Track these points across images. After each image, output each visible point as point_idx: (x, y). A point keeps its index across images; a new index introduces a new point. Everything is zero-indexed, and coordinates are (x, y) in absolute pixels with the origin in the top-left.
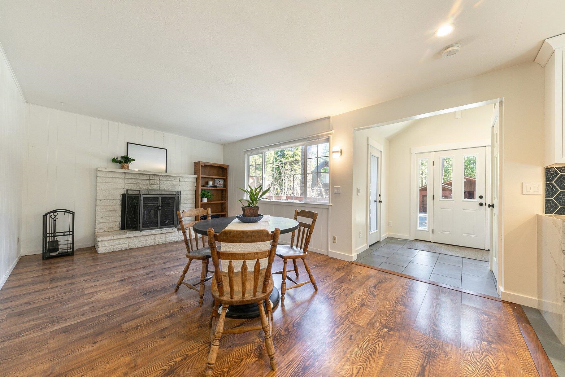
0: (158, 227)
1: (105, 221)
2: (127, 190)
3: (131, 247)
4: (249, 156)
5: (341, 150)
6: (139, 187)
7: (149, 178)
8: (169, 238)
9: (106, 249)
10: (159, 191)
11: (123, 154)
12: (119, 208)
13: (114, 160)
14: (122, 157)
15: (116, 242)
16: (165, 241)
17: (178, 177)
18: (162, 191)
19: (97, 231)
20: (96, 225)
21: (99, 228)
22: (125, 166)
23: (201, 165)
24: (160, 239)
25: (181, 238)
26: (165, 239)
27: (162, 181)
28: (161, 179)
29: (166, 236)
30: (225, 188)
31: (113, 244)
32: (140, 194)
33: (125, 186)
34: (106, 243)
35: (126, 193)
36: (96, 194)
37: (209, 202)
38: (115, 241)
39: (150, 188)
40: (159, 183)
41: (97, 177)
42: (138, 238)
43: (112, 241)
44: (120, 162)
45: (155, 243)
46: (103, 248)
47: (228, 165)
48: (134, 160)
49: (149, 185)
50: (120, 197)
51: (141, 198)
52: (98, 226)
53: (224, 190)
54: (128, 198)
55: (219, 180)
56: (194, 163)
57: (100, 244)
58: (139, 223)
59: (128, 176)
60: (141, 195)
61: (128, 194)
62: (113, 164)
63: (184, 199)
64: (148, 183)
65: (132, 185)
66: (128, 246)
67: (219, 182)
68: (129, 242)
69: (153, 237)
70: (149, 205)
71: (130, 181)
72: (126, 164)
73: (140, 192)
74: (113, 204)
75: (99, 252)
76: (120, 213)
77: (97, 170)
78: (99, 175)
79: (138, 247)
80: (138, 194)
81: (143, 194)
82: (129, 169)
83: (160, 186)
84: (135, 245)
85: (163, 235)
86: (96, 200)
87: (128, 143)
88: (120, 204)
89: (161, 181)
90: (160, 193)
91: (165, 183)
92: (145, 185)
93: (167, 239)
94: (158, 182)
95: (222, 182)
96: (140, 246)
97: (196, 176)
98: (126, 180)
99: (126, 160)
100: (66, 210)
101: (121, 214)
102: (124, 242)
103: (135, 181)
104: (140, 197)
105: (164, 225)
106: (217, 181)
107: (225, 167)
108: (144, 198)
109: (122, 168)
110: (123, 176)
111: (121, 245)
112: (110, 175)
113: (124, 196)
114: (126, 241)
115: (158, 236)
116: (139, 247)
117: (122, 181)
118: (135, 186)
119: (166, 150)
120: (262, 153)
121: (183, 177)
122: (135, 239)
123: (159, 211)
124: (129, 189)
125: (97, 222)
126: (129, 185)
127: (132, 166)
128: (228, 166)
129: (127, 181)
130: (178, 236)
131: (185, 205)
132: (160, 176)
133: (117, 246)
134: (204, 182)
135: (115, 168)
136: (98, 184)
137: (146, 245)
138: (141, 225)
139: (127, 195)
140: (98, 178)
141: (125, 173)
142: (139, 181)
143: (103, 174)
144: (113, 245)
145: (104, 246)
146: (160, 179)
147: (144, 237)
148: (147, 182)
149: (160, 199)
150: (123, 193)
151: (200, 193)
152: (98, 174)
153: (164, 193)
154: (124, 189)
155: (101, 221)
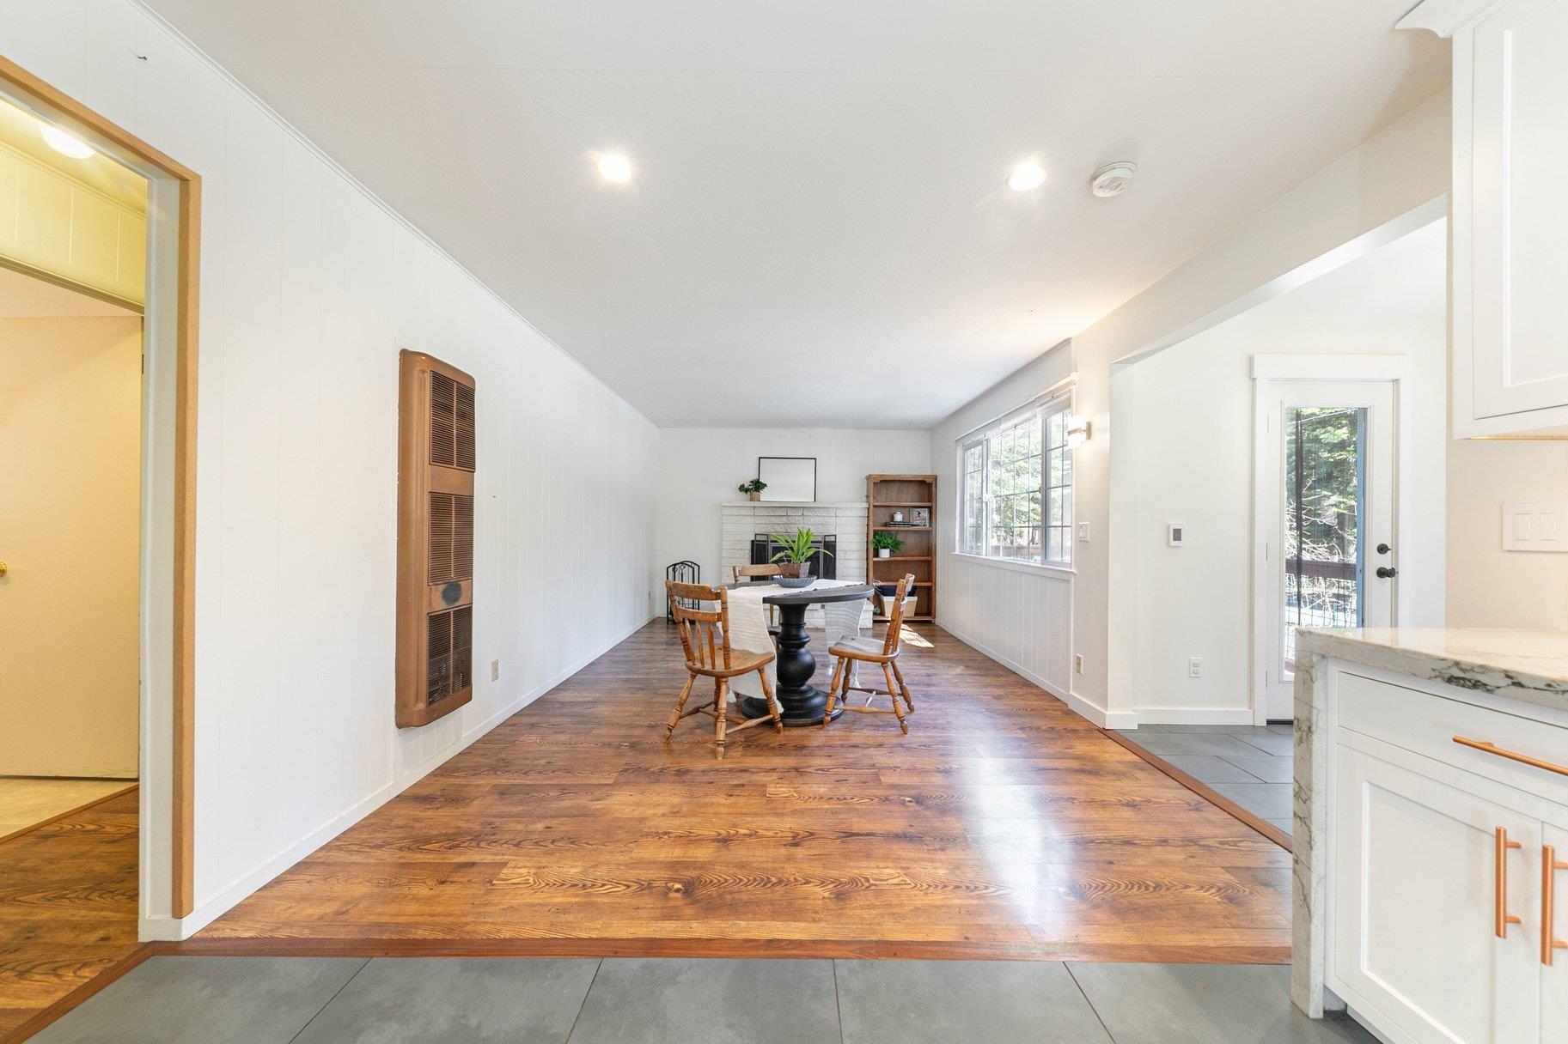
2: (758, 534)
4: (965, 451)
5: (1089, 426)
6: (774, 528)
7: (787, 514)
11: (754, 477)
13: (742, 488)
14: (751, 482)
17: (837, 508)
22: (756, 496)
23: (873, 481)
27: (808, 518)
28: (807, 513)
30: (931, 528)
32: (769, 541)
33: (755, 528)
35: (754, 539)
36: (722, 539)
37: (893, 559)
39: (789, 530)
40: (801, 521)
41: (722, 515)
44: (749, 490)
47: (936, 476)
50: (749, 546)
53: (929, 530)
54: (758, 545)
55: (917, 509)
56: (867, 477)
59: (758, 512)
61: (759, 540)
62: (741, 495)
63: (846, 551)
65: (764, 526)
67: (918, 513)
72: (757, 493)
73: (768, 538)
74: (741, 556)
77: (721, 505)
78: (723, 512)
80: (766, 541)
81: (773, 541)
82: (759, 501)
86: (721, 549)
87: (760, 458)
88: (748, 557)
89: (805, 518)
91: (813, 520)
92: (781, 526)
94: (801, 519)
95: (925, 513)
97: (868, 504)
98: (755, 518)
99: (758, 486)
103: (763, 520)
104: (768, 546)
106: (915, 512)
107: (928, 481)
108: (773, 547)
109: (751, 500)
110: (753, 512)
112: (736, 512)
113: (754, 542)
117: (751, 520)
118: (767, 528)
119: (817, 460)
120: (980, 443)
121: (841, 509)
126: (758, 526)
127: (764, 495)
128: (935, 478)
129: (756, 520)
131: (846, 563)
132: (805, 508)
134: (887, 516)
135: (742, 499)
136: (724, 527)
139: (757, 542)
140: (723, 517)
141: (755, 507)
142: (773, 519)
143: (728, 512)
146: (803, 515)
148: (784, 520)
150: (752, 539)
151: (871, 538)
152: (722, 510)
154: (755, 533)
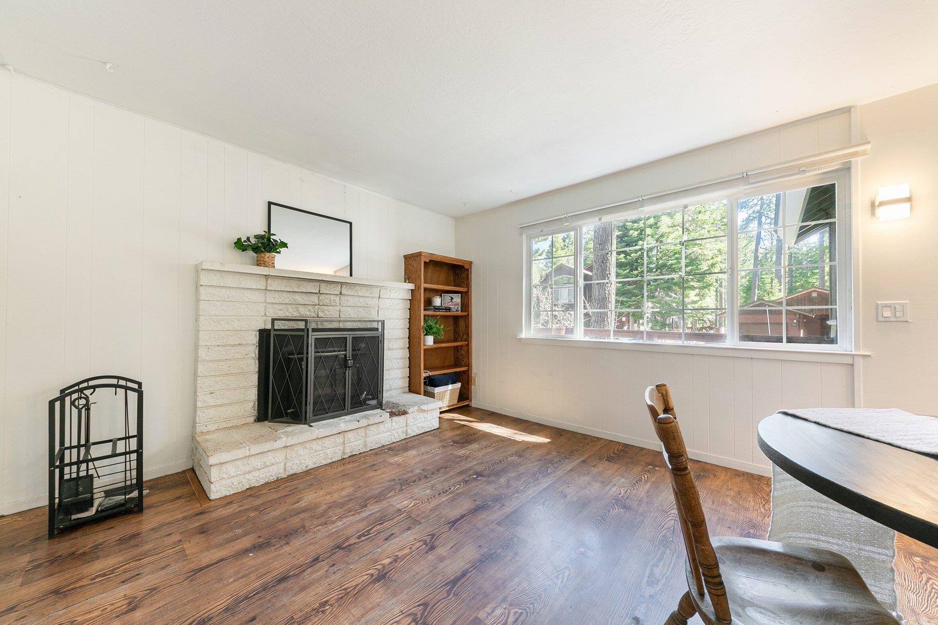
0: (346, 411)
1: (219, 402)
2: (273, 320)
3: (292, 472)
4: (530, 238)
6: (298, 311)
7: (319, 291)
8: (372, 438)
9: (230, 484)
10: (339, 321)
11: (261, 230)
12: (252, 366)
13: (240, 245)
14: (256, 237)
15: (256, 462)
16: (365, 446)
17: (377, 287)
18: (346, 321)
19: (199, 429)
20: (199, 413)
21: (207, 420)
22: (267, 260)
23: (423, 259)
24: (356, 444)
25: (396, 435)
26: (365, 442)
27: (347, 298)
28: (344, 292)
29: (366, 434)
30: (466, 314)
31: (247, 469)
32: (308, 330)
33: (265, 310)
34: (230, 469)
35: (269, 327)
36: (198, 331)
37: (437, 345)
38: (252, 459)
39: (321, 314)
40: (338, 302)
41: (197, 286)
42: (308, 446)
43: (245, 461)
44: (256, 249)
45: (344, 453)
46: (224, 482)
47: (472, 262)
48: (284, 245)
49: (318, 306)
50: (254, 339)
51: (310, 340)
52: (201, 416)
53: (462, 317)
54: (274, 340)
55: (451, 295)
56: (405, 256)
57: (214, 474)
58: (306, 401)
59: (273, 285)
60: (310, 330)
61: (275, 330)
62: (237, 254)
63: (389, 340)
64: (317, 302)
65: (281, 307)
66: (285, 470)
67: (452, 298)
68: (286, 458)
69: (339, 439)
70: (328, 357)
71: (279, 298)
72: (268, 254)
73: (306, 325)
74: (238, 356)
75: (213, 496)
76: (254, 379)
77: (198, 270)
78: (204, 279)
79: (308, 469)
80: (302, 330)
81: (314, 330)
82: (274, 267)
83: (341, 310)
84: (301, 464)
85: (360, 431)
86: (196, 347)
87: (270, 203)
88: (254, 356)
89: (343, 298)
90: (342, 326)
91: (352, 301)
92: (310, 307)
93: (369, 439)
94: (337, 299)
95: (457, 299)
96: (311, 466)
97: (411, 286)
98: (268, 294)
99: (267, 245)
100: (119, 378)
101: (257, 380)
102: (273, 461)
103: (287, 298)
104: (308, 337)
105: (358, 405)
107: (466, 266)
108: (316, 339)
109: (259, 264)
110: (261, 284)
111: (266, 470)
112: (230, 281)
113: (264, 334)
114: (280, 456)
115: (350, 435)
116: (309, 467)
117: (258, 297)
118: (288, 310)
119: (351, 224)
121: (385, 288)
122: (301, 451)
123: (347, 371)
124: (275, 316)
125: (199, 404)
126: (275, 306)
127: (282, 261)
128: (471, 264)
129: (270, 298)
130: (390, 431)
131: (390, 353)
132: (342, 284)
133: (257, 473)
135: (243, 263)
136: (202, 305)
137: (324, 462)
138: (310, 408)
139: (272, 333)
140: (202, 289)
141: (267, 277)
142: (298, 297)
143: (215, 280)
144: (249, 472)
145: (225, 476)
146: (341, 294)
147: (319, 442)
148: (315, 299)
149: (351, 340)
150: (262, 327)
151: (422, 324)
152: (202, 277)
153: (349, 325)
154: (264, 318)
155: (211, 401)
